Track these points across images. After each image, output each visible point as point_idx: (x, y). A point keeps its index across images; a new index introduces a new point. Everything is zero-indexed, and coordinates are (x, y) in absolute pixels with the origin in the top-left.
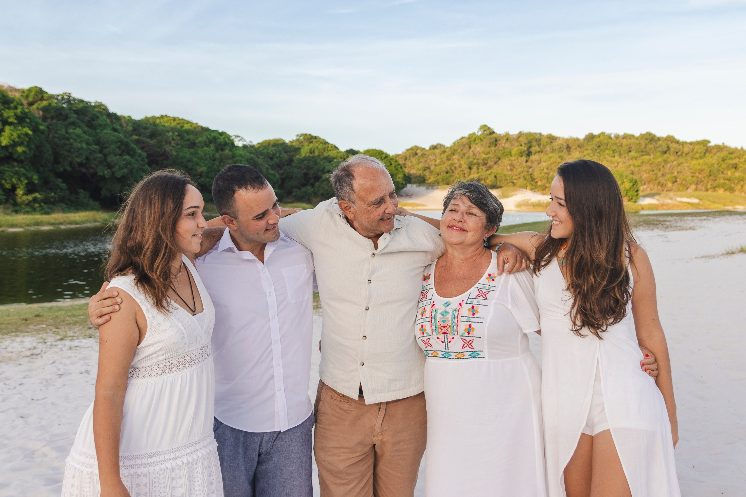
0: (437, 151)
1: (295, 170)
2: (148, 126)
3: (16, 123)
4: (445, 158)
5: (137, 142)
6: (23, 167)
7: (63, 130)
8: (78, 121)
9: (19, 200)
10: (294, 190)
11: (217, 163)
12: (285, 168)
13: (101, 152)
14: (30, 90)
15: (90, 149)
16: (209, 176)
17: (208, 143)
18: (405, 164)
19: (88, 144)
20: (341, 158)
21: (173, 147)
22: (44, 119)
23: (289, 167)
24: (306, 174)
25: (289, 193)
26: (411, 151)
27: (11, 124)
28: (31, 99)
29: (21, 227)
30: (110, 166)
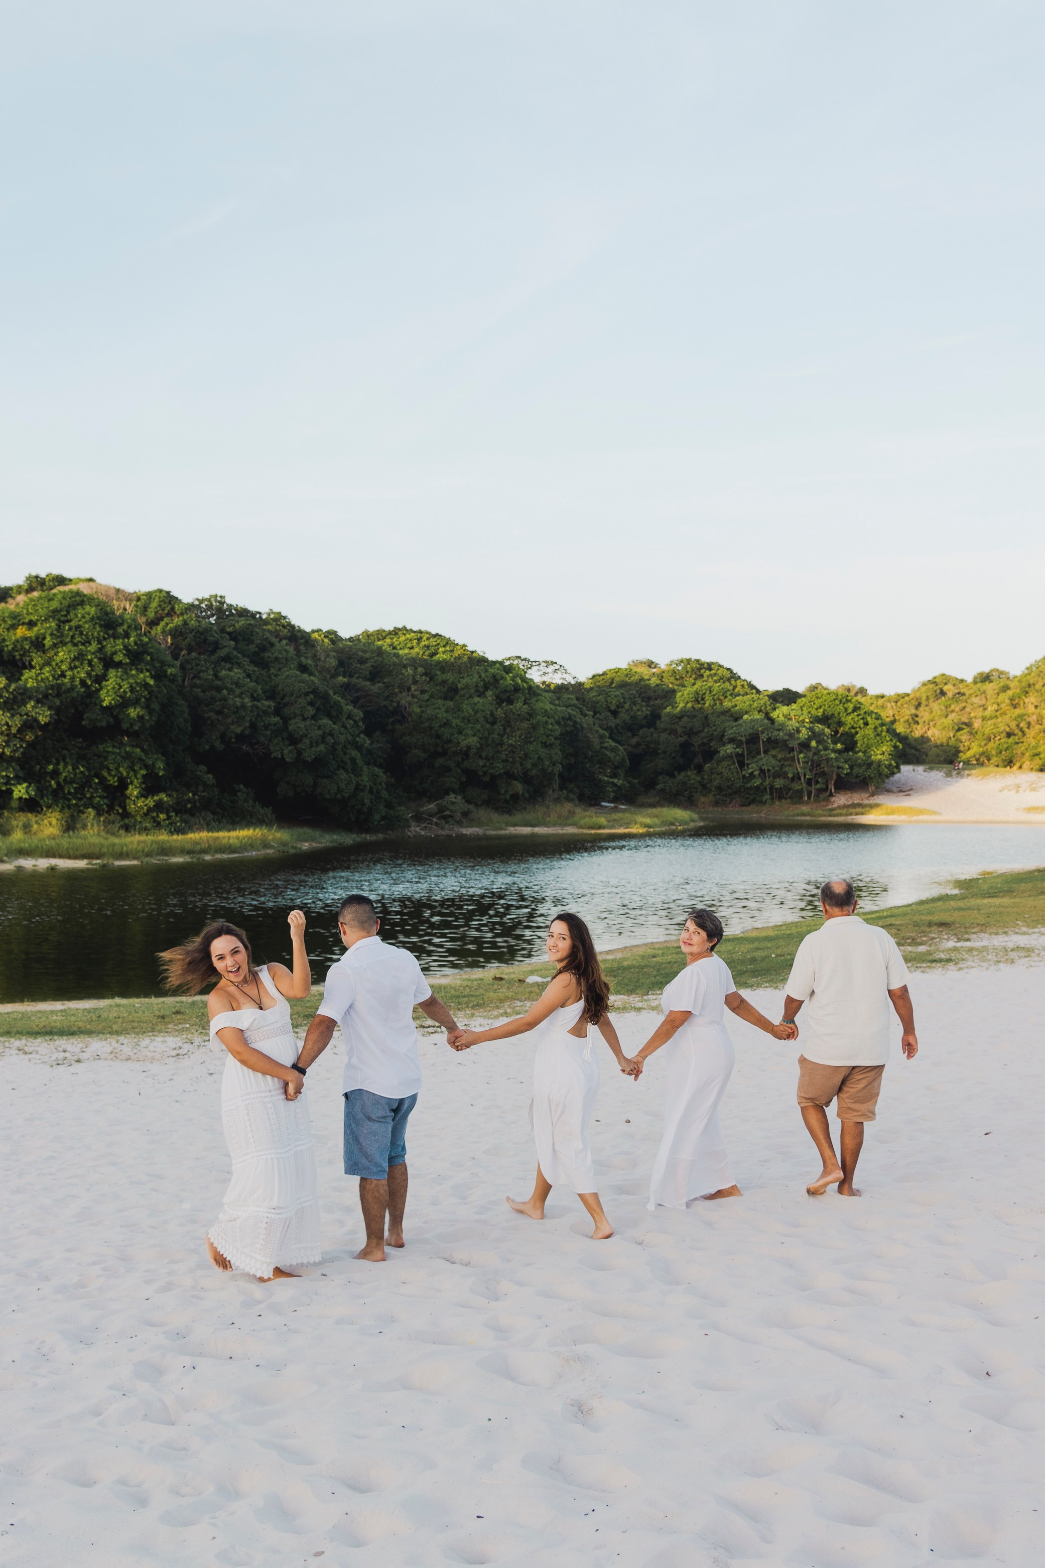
0: (989, 687)
1: (664, 736)
2: (367, 655)
3: (126, 664)
4: (1007, 701)
5: (347, 687)
6: (137, 746)
7: (211, 672)
8: (235, 653)
9: (131, 807)
10: (660, 778)
11: (498, 728)
12: (641, 732)
13: (277, 712)
14: (149, 595)
15: (257, 707)
16: (484, 754)
17: (482, 690)
18: (917, 716)
19: (253, 698)
20: (760, 711)
21: (413, 696)
22: (175, 652)
23: (652, 730)
24: (685, 746)
25: (650, 785)
26: (932, 686)
27: (119, 665)
28: (151, 615)
29: (135, 858)
30: (293, 740)
